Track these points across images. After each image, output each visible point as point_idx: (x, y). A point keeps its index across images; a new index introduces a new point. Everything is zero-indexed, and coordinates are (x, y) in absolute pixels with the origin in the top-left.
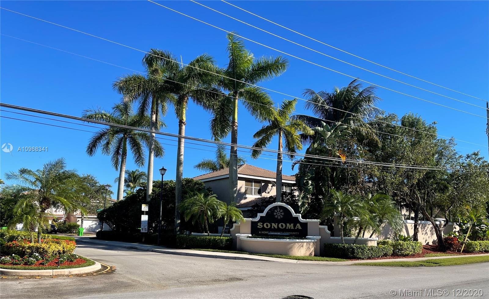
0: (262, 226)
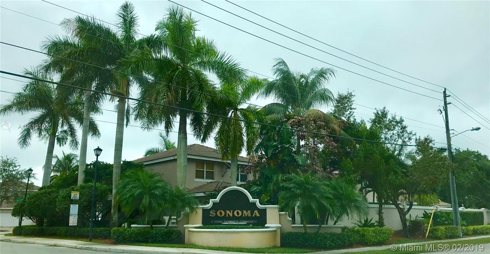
0: (215, 214)
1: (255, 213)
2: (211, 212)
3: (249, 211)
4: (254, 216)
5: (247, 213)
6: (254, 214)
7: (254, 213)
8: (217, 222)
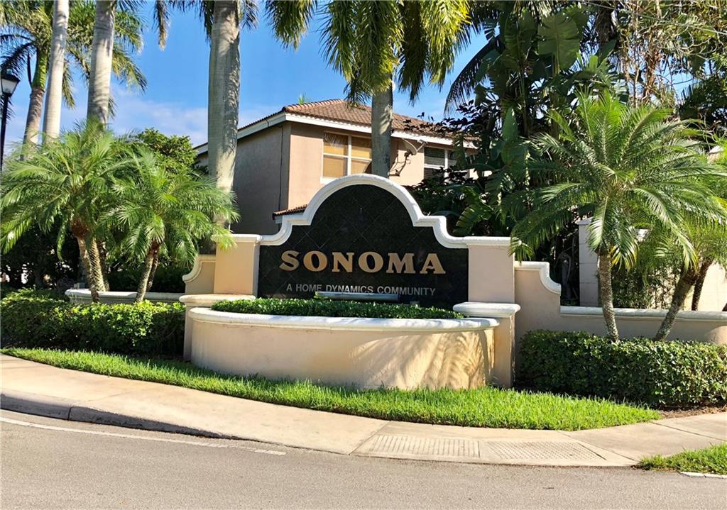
0: (296, 264)
1: (430, 264)
2: (285, 256)
3: (409, 257)
4: (424, 271)
5: (402, 263)
6: (426, 267)
7: (427, 262)
8: (305, 288)
